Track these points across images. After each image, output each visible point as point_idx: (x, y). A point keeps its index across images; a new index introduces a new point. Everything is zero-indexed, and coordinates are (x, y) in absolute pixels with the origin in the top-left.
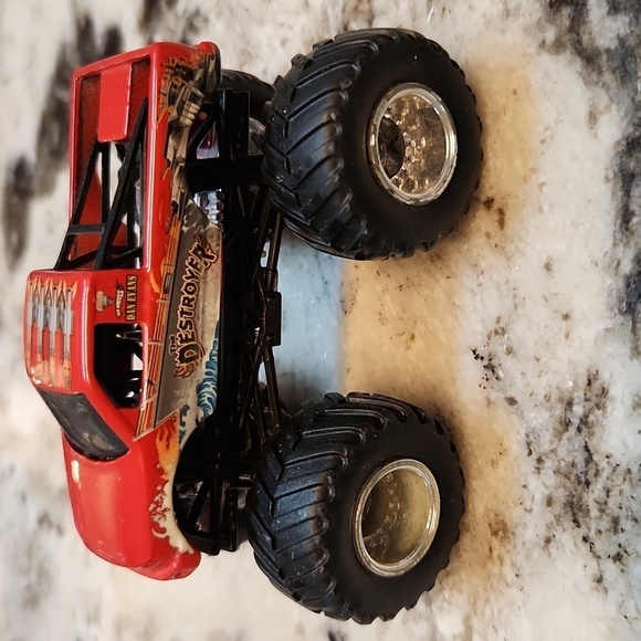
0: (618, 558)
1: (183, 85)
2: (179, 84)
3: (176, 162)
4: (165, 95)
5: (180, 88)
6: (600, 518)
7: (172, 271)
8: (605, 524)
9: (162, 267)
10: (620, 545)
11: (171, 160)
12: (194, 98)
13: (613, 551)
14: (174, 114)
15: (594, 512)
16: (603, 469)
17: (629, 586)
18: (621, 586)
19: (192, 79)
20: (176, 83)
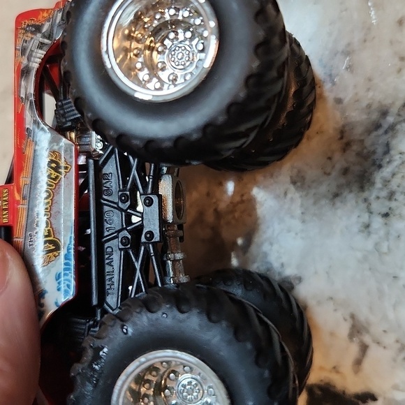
0: (386, 215)
1: (32, 38)
2: (29, 39)
3: (27, 98)
4: (19, 50)
5: (30, 42)
6: (381, 189)
7: (28, 182)
8: (384, 193)
9: (21, 180)
10: (390, 209)
11: (24, 97)
12: (41, 45)
13: (384, 210)
14: (25, 62)
15: (379, 185)
16: (395, 160)
17: (388, 234)
18: (382, 233)
19: (40, 32)
20: (26, 38)
